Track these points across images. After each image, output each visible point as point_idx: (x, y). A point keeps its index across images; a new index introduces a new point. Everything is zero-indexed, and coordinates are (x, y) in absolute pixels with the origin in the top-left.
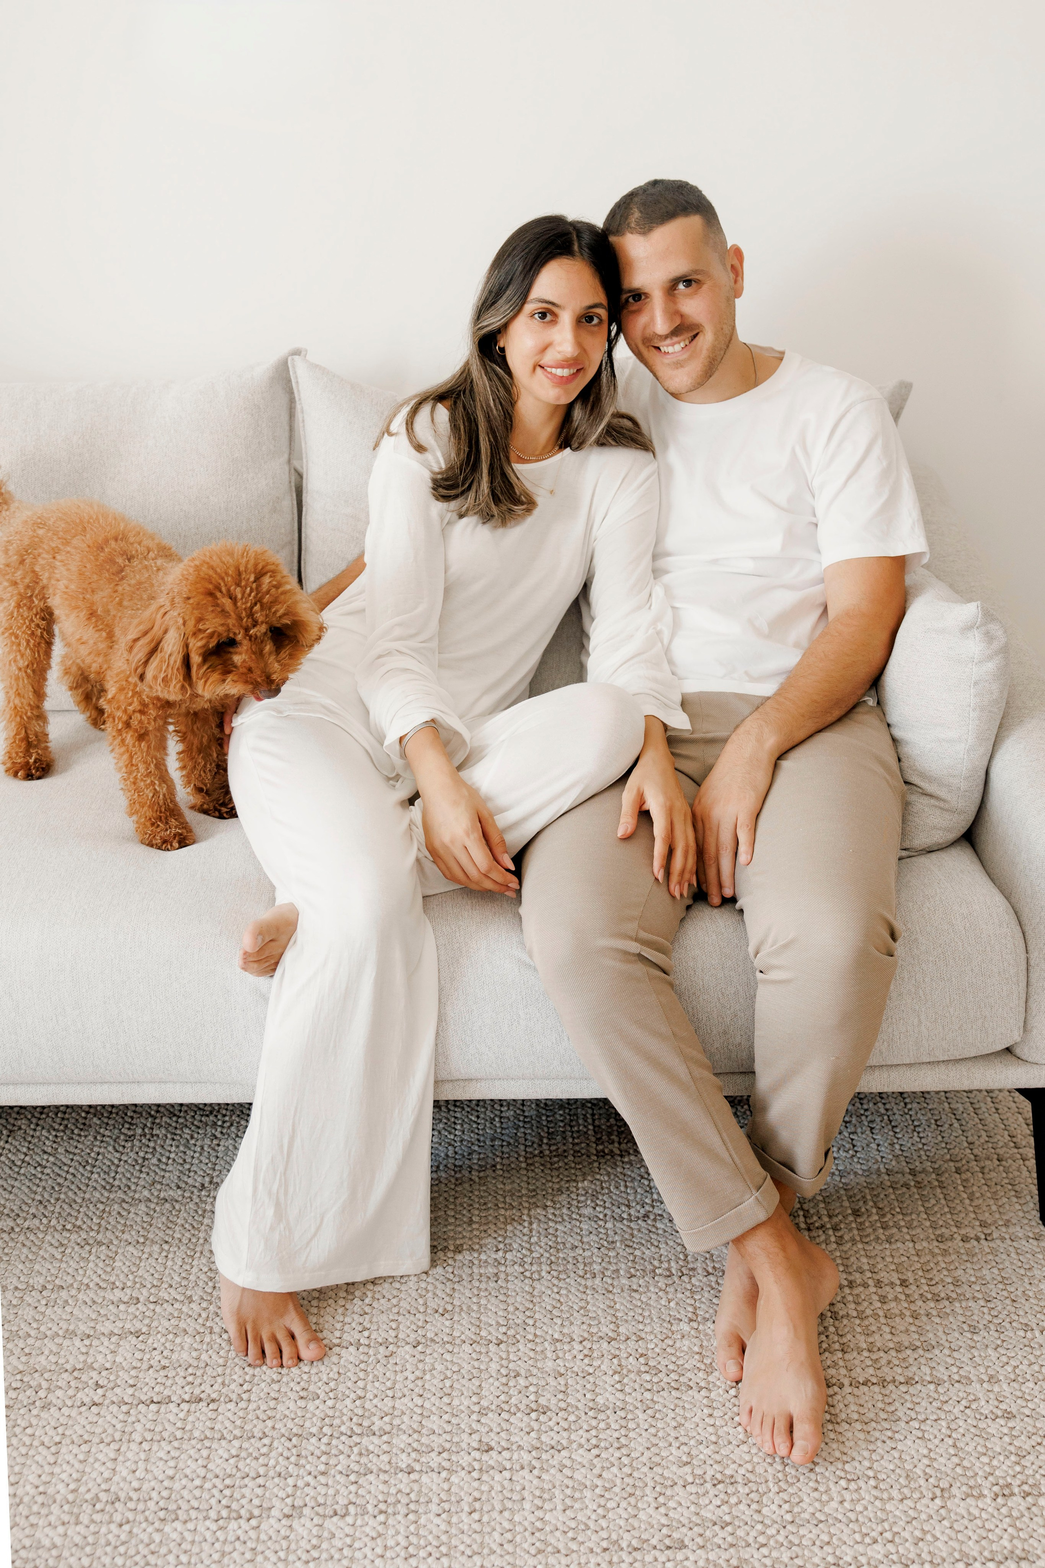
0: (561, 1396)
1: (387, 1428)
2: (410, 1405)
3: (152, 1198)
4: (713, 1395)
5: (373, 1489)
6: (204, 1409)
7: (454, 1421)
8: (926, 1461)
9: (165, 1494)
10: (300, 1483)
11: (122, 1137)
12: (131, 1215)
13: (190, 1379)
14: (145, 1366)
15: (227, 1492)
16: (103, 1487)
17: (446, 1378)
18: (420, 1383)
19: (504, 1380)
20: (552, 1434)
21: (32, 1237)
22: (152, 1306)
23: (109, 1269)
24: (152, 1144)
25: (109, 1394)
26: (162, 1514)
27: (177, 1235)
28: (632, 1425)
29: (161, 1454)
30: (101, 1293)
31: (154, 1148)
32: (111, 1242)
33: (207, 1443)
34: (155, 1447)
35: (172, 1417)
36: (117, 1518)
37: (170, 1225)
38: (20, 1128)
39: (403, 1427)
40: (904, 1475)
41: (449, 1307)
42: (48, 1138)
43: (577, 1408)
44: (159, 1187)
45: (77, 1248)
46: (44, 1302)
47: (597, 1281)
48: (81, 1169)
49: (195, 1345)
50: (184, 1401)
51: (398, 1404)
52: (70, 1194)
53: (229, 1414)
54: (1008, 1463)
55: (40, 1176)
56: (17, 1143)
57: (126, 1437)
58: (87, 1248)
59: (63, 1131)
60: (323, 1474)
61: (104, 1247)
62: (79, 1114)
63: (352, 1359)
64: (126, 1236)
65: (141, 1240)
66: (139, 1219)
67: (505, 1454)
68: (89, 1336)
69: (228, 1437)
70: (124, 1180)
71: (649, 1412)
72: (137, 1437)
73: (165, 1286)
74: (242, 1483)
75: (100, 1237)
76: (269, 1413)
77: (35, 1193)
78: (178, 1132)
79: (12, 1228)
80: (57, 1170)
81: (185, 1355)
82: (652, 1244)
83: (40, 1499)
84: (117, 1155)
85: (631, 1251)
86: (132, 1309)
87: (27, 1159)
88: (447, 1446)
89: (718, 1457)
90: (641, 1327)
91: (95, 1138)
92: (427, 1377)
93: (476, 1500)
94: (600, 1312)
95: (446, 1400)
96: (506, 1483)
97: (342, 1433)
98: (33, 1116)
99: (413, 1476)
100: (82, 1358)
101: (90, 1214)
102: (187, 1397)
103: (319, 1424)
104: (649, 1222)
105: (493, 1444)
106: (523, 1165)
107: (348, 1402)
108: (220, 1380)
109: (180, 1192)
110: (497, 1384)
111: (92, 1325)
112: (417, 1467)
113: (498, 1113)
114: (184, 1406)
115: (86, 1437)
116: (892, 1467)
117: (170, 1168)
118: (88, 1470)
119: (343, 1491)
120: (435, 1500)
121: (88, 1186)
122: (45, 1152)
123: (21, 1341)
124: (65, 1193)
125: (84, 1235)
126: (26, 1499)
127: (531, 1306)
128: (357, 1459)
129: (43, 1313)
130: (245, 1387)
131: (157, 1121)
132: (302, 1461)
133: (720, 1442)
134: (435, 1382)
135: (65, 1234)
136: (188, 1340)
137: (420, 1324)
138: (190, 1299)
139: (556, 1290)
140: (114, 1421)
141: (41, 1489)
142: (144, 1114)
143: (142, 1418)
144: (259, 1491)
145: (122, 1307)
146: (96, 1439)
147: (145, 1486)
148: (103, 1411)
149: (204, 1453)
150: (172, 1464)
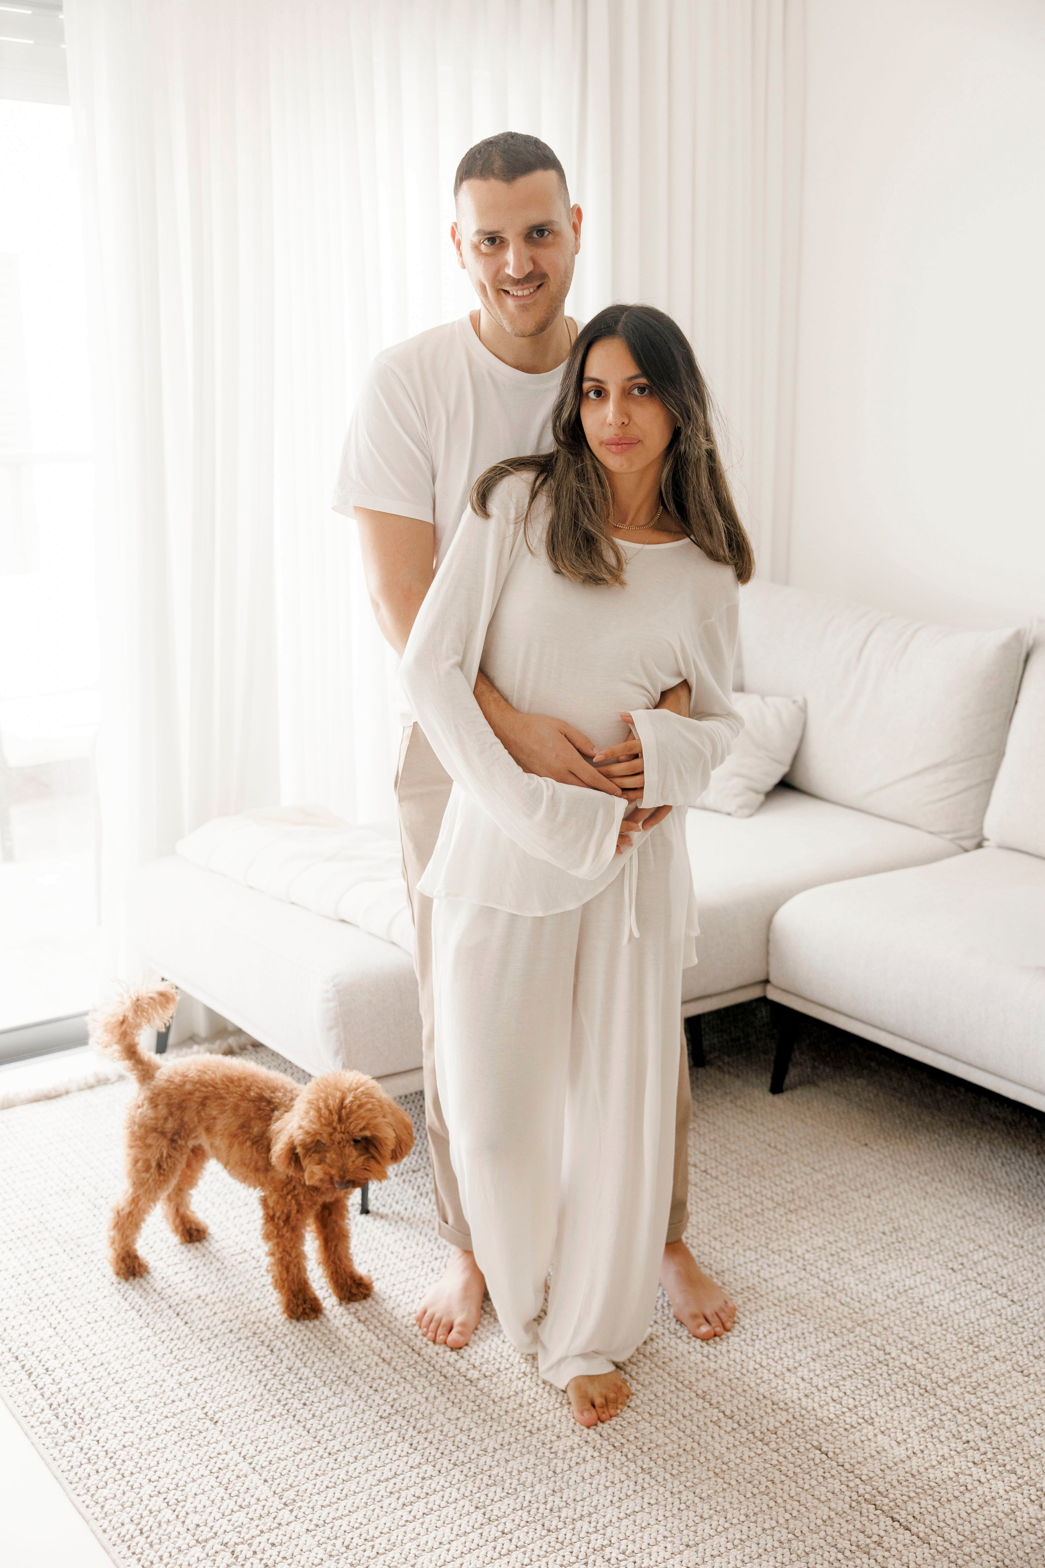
6: (1005, 1302)
9: (946, 1315)
10: (1018, 1352)
15: (977, 1333)
21: (999, 1198)
23: (1023, 1229)
25: (964, 1271)
26: (936, 1320)
30: (1007, 1236)
33: (990, 1313)
35: (984, 1294)
45: (1016, 1213)
46: (974, 1223)
53: (1015, 1310)
57: (954, 1288)
58: (1022, 1215)
60: (1036, 1358)
61: (1031, 1219)
68: (981, 1246)
69: (1004, 1317)
72: (958, 1291)
79: (992, 1189)
86: (1015, 1249)
102: (1000, 1292)
111: (988, 1243)
114: (995, 1295)
115: (934, 1277)
125: (1026, 1210)
129: (968, 1227)
132: (1030, 1346)
135: (1018, 1205)
136: (1030, 1275)
140: (954, 1280)
143: (968, 1287)
144: (993, 1342)
145: (1011, 1245)
146: (937, 1280)
147: (940, 1308)
148: (953, 1275)
149: (984, 1315)
150: (963, 1309)
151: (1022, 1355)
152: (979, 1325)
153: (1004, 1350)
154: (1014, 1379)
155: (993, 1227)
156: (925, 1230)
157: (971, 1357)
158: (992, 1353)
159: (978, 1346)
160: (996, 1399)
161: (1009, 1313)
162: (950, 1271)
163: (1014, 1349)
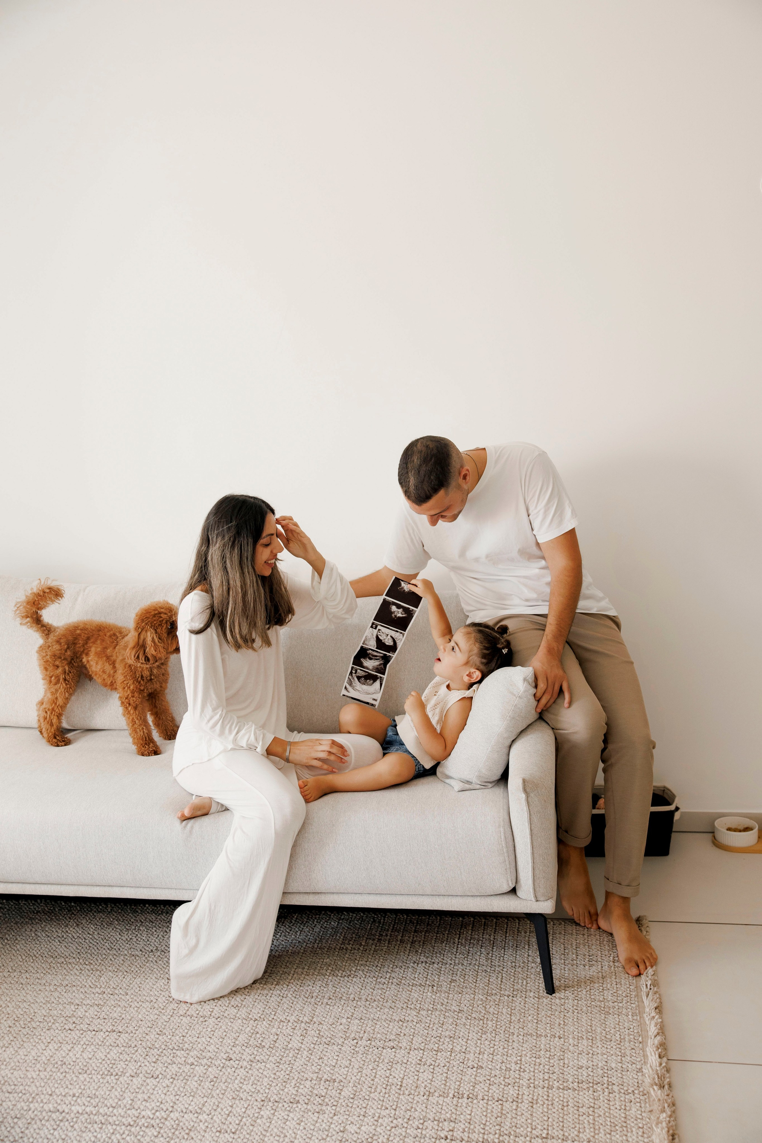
0: (272, 1043)
1: (190, 1048)
2: (204, 1040)
3: (127, 954)
4: (343, 1048)
5: (173, 1070)
6: (115, 1035)
7: (220, 1048)
8: (429, 1081)
9: (85, 1064)
10: (143, 1065)
11: (125, 930)
12: (116, 960)
13: (113, 1023)
14: (97, 1017)
15: (111, 1065)
16: (61, 1059)
17: (225, 1031)
18: (212, 1033)
19: (250, 1034)
20: (261, 1056)
21: (70, 966)
22: (109, 996)
23: (97, 980)
24: (137, 933)
25: (78, 1027)
26: (80, 1071)
27: (132, 969)
28: (299, 1056)
29: (90, 1050)
30: (90, 989)
31: (137, 935)
32: (103, 970)
33: (110, 1047)
34: (88, 1047)
35: (99, 1037)
36: (62, 1070)
37: (131, 965)
38: (82, 923)
39: (197, 1048)
40: (415, 1085)
41: (240, 1005)
42: (92, 928)
43: (278, 1047)
44: (132, 950)
45: (87, 971)
46: (64, 991)
47: (313, 1000)
48: (102, 941)
49: (121, 1012)
50: (107, 1031)
51: (199, 1040)
52: (93, 951)
53: (124, 1038)
54: (468, 1085)
55: (83, 943)
56: (78, 929)
57: (78, 1042)
58: (92, 971)
59: (100, 926)
61: (98, 972)
62: (110, 919)
63: (186, 1021)
64: (110, 968)
65: (116, 970)
66: (118, 962)
67: (237, 1062)
68: (78, 1005)
69: (120, 1046)
70: (118, 947)
71: (310, 1052)
72: (82, 1043)
73: (118, 988)
74: (118, 1063)
75: (99, 968)
76: (141, 1039)
77: (78, 949)
78: (151, 929)
79: (63, 962)
80: (91, 941)
81: (115, 1015)
82: (346, 987)
83: (33, 1062)
84: (120, 936)
85: (335, 989)
86: (100, 996)
87: (80, 936)
88: (213, 1057)
89: (332, 1072)
90: (324, 1019)
91: (113, 929)
92: (217, 1031)
93: (215, 1077)
94: (307, 1012)
95: (221, 1040)
96: (231, 1073)
97: (169, 1048)
98: (89, 919)
99: (193, 1067)
100: (72, 1013)
101: (98, 959)
102: (109, 1030)
103: (161, 1044)
104: (350, 978)
105: (233, 1058)
106: (302, 951)
107: (177, 1038)
108: (126, 1025)
109: (141, 952)
110: (246, 1036)
111: (81, 1001)
112: (196, 1063)
113: (301, 929)
114: (107, 1033)
115: (61, 1041)
116: (411, 1082)
117: (141, 943)
118: (57, 1053)
119: (160, 1069)
120: (198, 1076)
121: (102, 948)
122: (89, 933)
123: (49, 1004)
124: (91, 950)
125: (92, 967)
126: (28, 1061)
127: (277, 1007)
128: (171, 1058)
129: (62, 995)
130: (135, 1028)
131: (143, 924)
132: (147, 1057)
133: (336, 1066)
134: (219, 1033)
135: (85, 966)
136: (119, 1009)
137: (223, 1010)
138: (127, 994)
139: (291, 1002)
140: (75, 1036)
141: (35, 1058)
142: (139, 921)
143: (87, 1036)
144: (124, 1066)
145: (97, 995)
146: (65, 1042)
147: (78, 1061)
148: (72, 1032)
149: (108, 1051)
150: (92, 1053)
151: (146, 1066)
152: (109, 1059)
153: (133, 1068)
154: (151, 1084)
155: (78, 988)
156: (36, 1011)
157: (116, 1083)
158: (128, 1074)
159: (117, 1074)
160: (148, 1104)
161: (122, 1041)
162: (69, 1032)
163: (139, 1064)
